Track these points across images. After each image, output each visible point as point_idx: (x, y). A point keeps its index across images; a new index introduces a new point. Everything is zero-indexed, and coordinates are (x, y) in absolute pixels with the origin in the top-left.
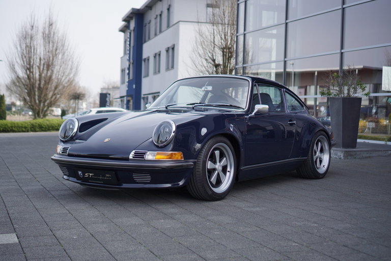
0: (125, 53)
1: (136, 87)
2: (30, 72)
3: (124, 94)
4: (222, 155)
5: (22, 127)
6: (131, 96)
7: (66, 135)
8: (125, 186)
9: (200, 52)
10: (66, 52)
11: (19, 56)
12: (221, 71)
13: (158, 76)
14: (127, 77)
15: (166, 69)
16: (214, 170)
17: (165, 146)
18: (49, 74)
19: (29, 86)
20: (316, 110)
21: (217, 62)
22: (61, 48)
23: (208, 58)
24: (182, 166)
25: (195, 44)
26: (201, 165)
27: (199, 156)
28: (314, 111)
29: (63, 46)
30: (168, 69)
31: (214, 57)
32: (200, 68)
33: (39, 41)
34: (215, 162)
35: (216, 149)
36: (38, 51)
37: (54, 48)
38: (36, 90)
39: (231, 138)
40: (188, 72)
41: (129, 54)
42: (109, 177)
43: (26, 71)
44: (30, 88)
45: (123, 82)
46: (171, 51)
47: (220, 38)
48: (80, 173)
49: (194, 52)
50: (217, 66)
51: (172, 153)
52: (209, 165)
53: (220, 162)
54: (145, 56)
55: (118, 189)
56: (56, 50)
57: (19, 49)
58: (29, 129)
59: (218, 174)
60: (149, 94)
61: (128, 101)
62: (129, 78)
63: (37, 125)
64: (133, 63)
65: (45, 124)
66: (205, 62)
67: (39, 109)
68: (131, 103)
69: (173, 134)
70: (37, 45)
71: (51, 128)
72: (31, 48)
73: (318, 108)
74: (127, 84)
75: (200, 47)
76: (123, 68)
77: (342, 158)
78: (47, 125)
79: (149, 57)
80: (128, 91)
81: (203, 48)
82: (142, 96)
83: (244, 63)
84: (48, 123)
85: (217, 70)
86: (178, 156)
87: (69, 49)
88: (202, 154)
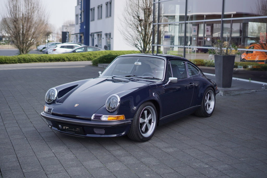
0: (78, 4)
1: (86, 27)
2: (16, 23)
3: (78, 32)
4: (149, 113)
5: (12, 60)
6: (83, 33)
7: (50, 99)
8: (88, 135)
9: (129, 11)
10: (40, 10)
11: (8, 12)
12: (143, 24)
13: (100, 21)
14: (79, 20)
15: (106, 17)
16: (144, 123)
17: (114, 111)
18: (29, 25)
19: (16, 32)
20: (204, 40)
21: (140, 18)
22: (37, 7)
23: (134, 15)
24: (124, 124)
25: (126, 6)
26: (136, 122)
27: (135, 116)
28: (203, 40)
29: (38, 5)
30: (107, 17)
31: (139, 15)
32: (129, 22)
33: (22, 2)
34: (144, 118)
35: (145, 110)
36: (21, 9)
37: (32, 7)
38: (21, 35)
39: (154, 102)
40: (121, 25)
41: (81, 5)
42: (79, 130)
43: (14, 23)
44: (17, 34)
45: (77, 24)
46: (109, 5)
47: (142, 2)
48: (60, 126)
49: (125, 11)
50: (140, 21)
51: (118, 116)
52: (141, 120)
53: (147, 117)
54: (91, 7)
55: (84, 137)
56: (33, 8)
57: (9, 8)
58: (17, 61)
59: (146, 125)
60: (95, 33)
61: (81, 37)
62: (81, 21)
63: (22, 59)
64: (83, 12)
65: (27, 58)
66: (132, 18)
67: (23, 48)
68: (83, 38)
69: (118, 104)
70: (20, 5)
71: (31, 61)
72: (17, 7)
73: (205, 39)
74: (80, 25)
75: (129, 8)
76: (77, 14)
77: (222, 95)
78: (29, 59)
79: (94, 8)
80: (80, 30)
81: (131, 9)
82: (90, 34)
83: (158, 22)
84: (29, 57)
85: (140, 23)
86: (122, 117)
87: (42, 8)
88: (136, 115)
